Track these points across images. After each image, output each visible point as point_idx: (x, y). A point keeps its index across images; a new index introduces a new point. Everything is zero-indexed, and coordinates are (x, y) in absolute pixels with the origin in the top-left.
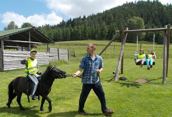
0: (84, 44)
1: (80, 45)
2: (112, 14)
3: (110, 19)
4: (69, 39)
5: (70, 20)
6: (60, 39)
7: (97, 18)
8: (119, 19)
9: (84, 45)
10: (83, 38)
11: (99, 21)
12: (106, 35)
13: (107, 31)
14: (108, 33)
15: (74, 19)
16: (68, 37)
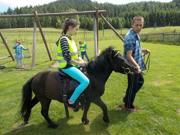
0: (28, 30)
1: (24, 32)
2: (55, 6)
3: (53, 10)
4: (16, 27)
5: (17, 8)
6: (6, 27)
7: (43, 8)
8: (60, 10)
9: (28, 32)
10: (30, 26)
11: (44, 11)
12: (50, 23)
13: (51, 20)
14: (52, 21)
15: (20, 8)
16: (15, 25)
